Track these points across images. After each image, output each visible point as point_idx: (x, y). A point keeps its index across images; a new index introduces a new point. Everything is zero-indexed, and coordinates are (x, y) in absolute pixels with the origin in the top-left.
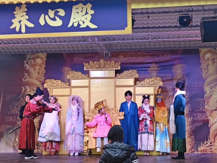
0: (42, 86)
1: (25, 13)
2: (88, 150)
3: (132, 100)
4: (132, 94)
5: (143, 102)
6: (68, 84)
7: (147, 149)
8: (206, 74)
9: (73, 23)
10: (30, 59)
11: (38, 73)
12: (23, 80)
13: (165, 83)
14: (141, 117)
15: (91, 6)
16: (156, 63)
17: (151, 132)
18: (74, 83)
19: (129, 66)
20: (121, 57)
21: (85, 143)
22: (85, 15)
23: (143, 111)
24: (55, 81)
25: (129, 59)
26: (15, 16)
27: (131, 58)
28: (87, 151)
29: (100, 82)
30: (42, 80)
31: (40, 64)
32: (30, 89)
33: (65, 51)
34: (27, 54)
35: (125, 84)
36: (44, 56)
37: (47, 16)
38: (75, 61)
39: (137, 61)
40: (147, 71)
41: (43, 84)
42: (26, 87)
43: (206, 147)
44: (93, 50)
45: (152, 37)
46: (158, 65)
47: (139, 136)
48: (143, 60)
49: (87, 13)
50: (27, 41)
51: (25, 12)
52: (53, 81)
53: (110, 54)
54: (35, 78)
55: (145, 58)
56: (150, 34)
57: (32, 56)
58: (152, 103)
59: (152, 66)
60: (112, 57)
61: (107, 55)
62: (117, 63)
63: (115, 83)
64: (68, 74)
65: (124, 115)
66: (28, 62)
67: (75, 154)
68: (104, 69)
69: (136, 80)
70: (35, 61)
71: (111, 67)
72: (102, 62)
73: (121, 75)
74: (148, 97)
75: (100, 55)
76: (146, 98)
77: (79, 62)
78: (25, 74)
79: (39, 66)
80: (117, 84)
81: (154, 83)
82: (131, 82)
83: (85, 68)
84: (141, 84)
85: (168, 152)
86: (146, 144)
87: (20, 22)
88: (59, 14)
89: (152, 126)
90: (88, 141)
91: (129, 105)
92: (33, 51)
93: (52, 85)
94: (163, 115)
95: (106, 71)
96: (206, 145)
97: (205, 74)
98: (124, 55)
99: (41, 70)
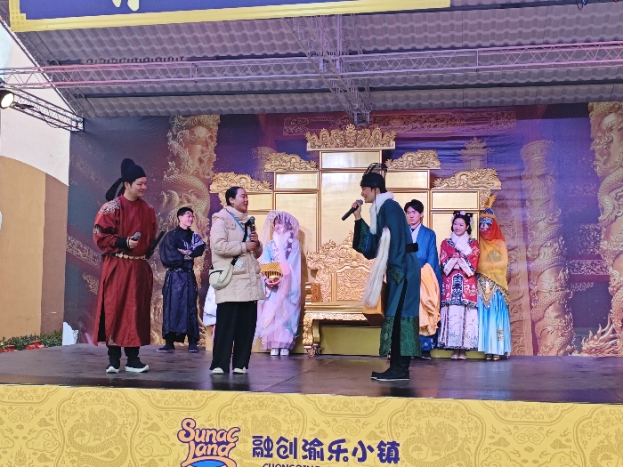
0: (206, 189)
2: (314, 342)
6: (268, 184)
7: (459, 345)
8: (605, 163)
10: (182, 128)
11: (201, 161)
12: (165, 176)
14: (447, 265)
17: (470, 303)
20: (396, 123)
21: (307, 326)
23: (452, 251)
24: (236, 178)
25: (416, 128)
27: (419, 126)
28: (312, 346)
29: (346, 180)
30: (207, 177)
31: (204, 140)
32: (180, 197)
34: (175, 117)
36: (213, 121)
38: (285, 134)
40: (460, 158)
41: (208, 184)
42: (170, 193)
43: (602, 341)
48: (450, 130)
52: (232, 175)
53: (368, 116)
54: (192, 171)
55: (453, 127)
57: (186, 121)
60: (374, 123)
64: (269, 160)
66: (177, 135)
70: (192, 133)
71: (372, 143)
72: (351, 130)
73: (397, 162)
77: (295, 134)
78: (170, 163)
79: (203, 145)
81: (479, 183)
84: (446, 185)
86: (457, 333)
89: (473, 287)
90: (314, 320)
92: (188, 111)
95: (359, 154)
96: (601, 338)
97: (601, 164)
98: (402, 119)
99: (207, 155)
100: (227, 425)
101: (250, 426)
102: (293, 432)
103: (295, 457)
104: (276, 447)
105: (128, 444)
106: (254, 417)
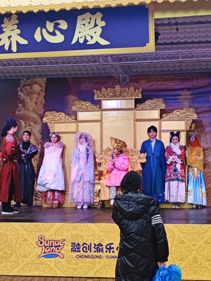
0: (40, 120)
1: (16, 26)
2: (100, 201)
3: (158, 138)
4: (157, 130)
5: (171, 141)
6: (74, 118)
7: (176, 201)
9: (79, 38)
10: (25, 85)
11: (36, 103)
12: (17, 112)
13: (201, 115)
14: (169, 160)
15: (102, 15)
16: (189, 89)
17: (182, 179)
18: (81, 116)
19: (153, 93)
20: (143, 82)
21: (96, 193)
22: (94, 27)
23: (172, 153)
24: (57, 114)
25: (154, 84)
26: (4, 30)
27: (155, 83)
28: (99, 203)
29: (116, 115)
30: (40, 112)
31: (38, 92)
32: (25, 123)
33: (70, 74)
34: (21, 79)
35: (147, 118)
36: (42, 81)
37: (44, 30)
38: (83, 88)
39: (163, 87)
40: (178, 100)
41: (42, 117)
42: (20, 122)
44: (106, 73)
45: (183, 55)
46: (191, 92)
47: (167, 184)
48: (172, 85)
49: (96, 25)
50: (20, 62)
51: (16, 24)
52: (54, 113)
53: (128, 78)
54: (31, 109)
55: (173, 84)
56: (180, 51)
57: (27, 81)
58: (183, 142)
59: (184, 94)
60: (131, 82)
61: (124, 80)
62: (137, 90)
63: (135, 116)
64: (74, 105)
65: (146, 158)
66: (23, 89)
67: (84, 207)
68: (120, 98)
69: (162, 112)
70: (31, 88)
71: (129, 95)
72: (118, 88)
73: (143, 105)
74: (178, 134)
75: (115, 79)
76: (175, 135)
77: (88, 88)
78: (19, 105)
79: (38, 95)
80: (137, 118)
81: (186, 116)
82: (156, 114)
83: (95, 96)
84: (169, 117)
85: (204, 205)
86: (175, 195)
87: (9, 37)
88: (60, 26)
89: (183, 171)
90: (100, 190)
91: (153, 144)
92: (29, 76)
93: (53, 119)
94: (197, 157)
95: (123, 101)
98: (146, 79)
99: (40, 100)
100: (59, 238)
101: (70, 238)
102: (89, 240)
103: (91, 252)
104: (82, 247)
105: (14, 248)
106: (72, 234)
